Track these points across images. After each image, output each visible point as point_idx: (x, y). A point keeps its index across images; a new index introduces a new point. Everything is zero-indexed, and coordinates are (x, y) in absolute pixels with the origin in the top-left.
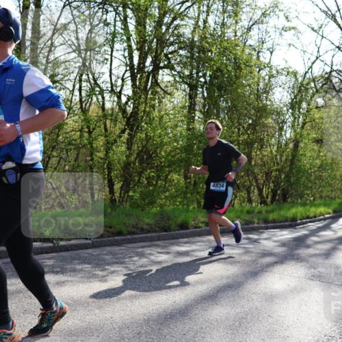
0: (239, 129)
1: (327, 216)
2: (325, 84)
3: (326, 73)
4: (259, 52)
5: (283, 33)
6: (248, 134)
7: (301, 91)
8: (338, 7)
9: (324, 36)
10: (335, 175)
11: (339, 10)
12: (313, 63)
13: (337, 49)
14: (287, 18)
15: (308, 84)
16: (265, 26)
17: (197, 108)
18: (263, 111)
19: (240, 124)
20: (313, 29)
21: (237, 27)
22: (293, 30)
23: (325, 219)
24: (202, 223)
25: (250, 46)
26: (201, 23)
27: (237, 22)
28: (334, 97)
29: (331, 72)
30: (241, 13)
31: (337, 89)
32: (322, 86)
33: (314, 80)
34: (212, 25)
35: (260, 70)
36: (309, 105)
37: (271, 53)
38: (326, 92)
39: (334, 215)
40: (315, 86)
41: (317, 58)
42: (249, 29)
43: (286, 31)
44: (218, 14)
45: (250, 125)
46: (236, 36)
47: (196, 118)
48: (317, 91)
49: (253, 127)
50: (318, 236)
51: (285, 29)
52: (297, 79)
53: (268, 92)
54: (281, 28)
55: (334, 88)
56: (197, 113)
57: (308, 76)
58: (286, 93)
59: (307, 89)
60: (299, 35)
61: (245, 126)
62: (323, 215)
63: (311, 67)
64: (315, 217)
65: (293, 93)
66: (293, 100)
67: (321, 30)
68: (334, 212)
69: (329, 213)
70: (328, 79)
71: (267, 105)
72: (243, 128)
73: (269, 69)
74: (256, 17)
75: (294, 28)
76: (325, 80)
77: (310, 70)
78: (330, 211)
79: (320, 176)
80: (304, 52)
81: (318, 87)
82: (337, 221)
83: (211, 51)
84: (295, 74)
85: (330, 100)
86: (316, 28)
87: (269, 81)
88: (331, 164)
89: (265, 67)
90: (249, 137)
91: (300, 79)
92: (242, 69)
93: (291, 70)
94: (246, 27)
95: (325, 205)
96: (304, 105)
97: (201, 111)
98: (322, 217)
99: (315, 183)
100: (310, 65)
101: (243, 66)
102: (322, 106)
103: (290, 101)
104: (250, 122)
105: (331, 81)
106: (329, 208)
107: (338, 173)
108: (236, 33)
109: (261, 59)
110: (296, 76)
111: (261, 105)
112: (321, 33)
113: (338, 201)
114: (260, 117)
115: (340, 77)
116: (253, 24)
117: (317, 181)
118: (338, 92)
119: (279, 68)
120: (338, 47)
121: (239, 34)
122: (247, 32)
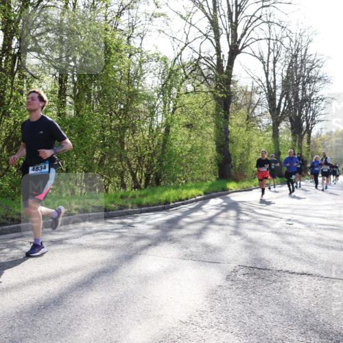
0: (111, 115)
1: (198, 198)
2: (194, 70)
3: (195, 60)
4: (129, 37)
5: (154, 19)
6: (119, 119)
7: (171, 77)
9: (193, 23)
10: (205, 158)
12: (182, 50)
13: (205, 37)
14: (157, 4)
15: (178, 70)
16: (135, 11)
17: (67, 92)
18: (133, 96)
19: (111, 110)
20: (181, 16)
21: (108, 11)
22: (162, 17)
23: (197, 201)
25: (121, 30)
26: (70, 6)
27: (107, 6)
28: (202, 83)
29: (199, 58)
31: (206, 75)
32: (191, 72)
33: (183, 67)
34: (82, 7)
35: (130, 55)
36: (179, 91)
37: (142, 38)
38: (195, 78)
39: (206, 196)
40: (185, 72)
41: (186, 45)
42: (119, 14)
43: (155, 17)
45: (121, 109)
46: (106, 20)
47: (68, 103)
48: (187, 77)
49: (126, 110)
50: (189, 217)
51: (155, 16)
52: (167, 66)
53: (139, 78)
54: (151, 14)
55: (202, 74)
56: (68, 98)
57: (177, 62)
58: (156, 79)
59: (176, 75)
60: (169, 21)
61: (117, 111)
62: (195, 197)
63: (181, 53)
64: (187, 199)
65: (163, 78)
66: (163, 85)
67: (190, 17)
68: (205, 193)
69: (201, 195)
70: (196, 65)
71: (138, 90)
72: (115, 113)
73: (139, 54)
74: (126, 2)
75: (163, 15)
76: (193, 66)
77: (180, 56)
78: (201, 192)
79: (191, 159)
80: (174, 38)
81: (187, 73)
82: (207, 202)
84: (165, 60)
85: (198, 86)
86: (184, 15)
87: (141, 66)
88: (201, 148)
89: (136, 52)
90: (121, 122)
91: (170, 66)
92: (111, 54)
93: (161, 56)
94: (117, 11)
95: (196, 187)
96: (174, 90)
97: (71, 96)
98: (194, 199)
99: (187, 166)
101: (113, 51)
102: (192, 92)
103: (161, 86)
104: (122, 107)
105: (199, 68)
106: (200, 190)
107: (208, 157)
108: (106, 17)
109: (132, 44)
110: (166, 62)
111: (131, 90)
112: (189, 21)
113: (209, 182)
114: (131, 102)
115: (208, 64)
116: (124, 9)
117: (188, 165)
118: (206, 78)
119: (149, 53)
120: (205, 35)
121: (109, 18)
122: (117, 16)
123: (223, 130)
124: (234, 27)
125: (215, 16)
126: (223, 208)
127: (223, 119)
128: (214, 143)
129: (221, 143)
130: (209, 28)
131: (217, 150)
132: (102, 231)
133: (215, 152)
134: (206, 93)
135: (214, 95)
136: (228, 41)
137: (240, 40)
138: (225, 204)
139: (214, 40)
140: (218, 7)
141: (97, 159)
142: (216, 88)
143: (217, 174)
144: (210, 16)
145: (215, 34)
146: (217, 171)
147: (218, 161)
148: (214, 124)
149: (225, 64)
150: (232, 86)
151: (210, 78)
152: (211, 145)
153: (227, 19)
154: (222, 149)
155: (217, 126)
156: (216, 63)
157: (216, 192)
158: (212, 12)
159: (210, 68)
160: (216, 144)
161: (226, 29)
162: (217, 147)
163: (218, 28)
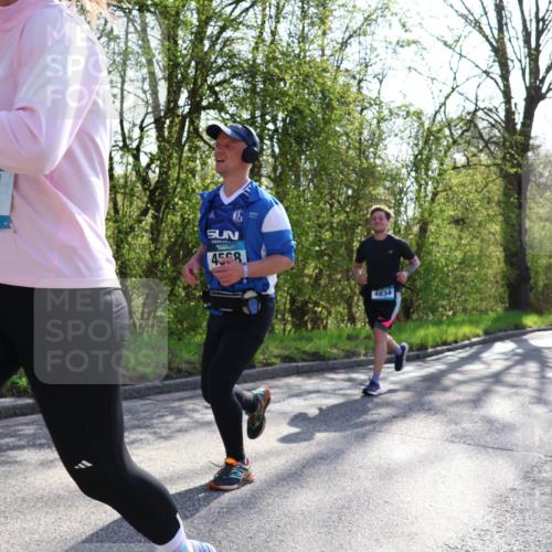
0: (332, 205)
1: (474, 340)
2: (467, 130)
3: (469, 113)
4: (360, 81)
5: (399, 49)
6: (346, 212)
7: (429, 139)
8: (484, 8)
9: (463, 54)
10: (486, 275)
11: (486, 14)
12: (447, 97)
13: (485, 75)
14: (404, 26)
15: (439, 131)
16: (368, 38)
17: (263, 172)
18: (368, 175)
19: (333, 197)
20: (445, 44)
21: (326, 42)
22: (413, 45)
23: (472, 345)
24: (276, 357)
25: (347, 70)
26: (267, 36)
27: (324, 33)
28: (481, 151)
29: (476, 110)
30: (331, 18)
31: (486, 138)
32: (462, 134)
33: (449, 125)
34: (285, 38)
35: (362, 110)
36: (442, 164)
37: (381, 82)
38: (469, 143)
39: (487, 338)
40: (451, 134)
41: (453, 89)
42: (344, 44)
43: (402, 46)
44: (294, 20)
45: (348, 197)
46: (323, 55)
48: (455, 142)
49: (355, 200)
50: (460, 372)
51: (401, 44)
52: (422, 124)
53: (377, 145)
54: (395, 42)
55: (481, 136)
56: (264, 180)
57: (439, 118)
58: (405, 145)
59: (437, 139)
60: (424, 52)
61: (342, 199)
62: (469, 339)
63: (444, 104)
64: (456, 342)
65: (417, 145)
66: (416, 156)
67: (459, 43)
68: (486, 333)
69: (478, 336)
70: (471, 122)
71: (376, 166)
72: (339, 202)
73: (377, 107)
74: (355, 25)
75: (414, 42)
76: (466, 124)
77: (443, 108)
78: (480, 331)
79: (463, 276)
80: (432, 79)
81: (456, 135)
82: (489, 348)
83: (283, 80)
84: (419, 115)
85: (474, 155)
86: (450, 42)
87: (379, 127)
88: (480, 257)
89: (371, 105)
90: (348, 217)
91: (427, 125)
92: (333, 108)
93: (412, 109)
94: (340, 41)
95: (471, 323)
96: (435, 164)
97: (269, 177)
98: (466, 342)
99: (455, 288)
100: (442, 100)
101: (335, 104)
102: (463, 166)
103: (412, 158)
104: (350, 192)
105: (476, 126)
106: (477, 327)
107: (490, 272)
108: (323, 50)
109: (364, 91)
110: (420, 119)
111: (365, 165)
112: (457, 49)
113: (492, 315)
114: (365, 185)
115: (491, 120)
116: (350, 37)
117: (457, 285)
118: (487, 143)
119: (392, 106)
120: (485, 72)
121: (328, 52)
122: (341, 48)
123: (517, 228)
124: (534, 56)
125: (500, 40)
126: (517, 358)
127: (517, 211)
128: (501, 249)
129: (514, 250)
130: (492, 59)
131: (505, 262)
132: (318, 392)
133: (503, 265)
134: (488, 166)
135: (502, 170)
136: (524, 79)
137: (544, 78)
138: (520, 351)
139: (499, 80)
140: (506, 24)
141: (310, 277)
142: (504, 158)
143: (506, 300)
144: (492, 41)
145: (501, 70)
146: (506, 296)
147: (508, 279)
148: (500, 218)
149: (519, 118)
150: (530, 154)
151: (494, 143)
152: (497, 253)
153: (522, 43)
154: (515, 260)
155: (507, 221)
156: (503, 118)
157: (505, 330)
158: (496, 32)
159: (493, 126)
160: (505, 251)
161: (520, 61)
162: (506, 256)
163: (507, 59)
